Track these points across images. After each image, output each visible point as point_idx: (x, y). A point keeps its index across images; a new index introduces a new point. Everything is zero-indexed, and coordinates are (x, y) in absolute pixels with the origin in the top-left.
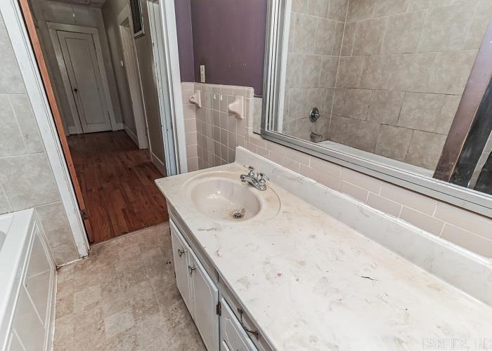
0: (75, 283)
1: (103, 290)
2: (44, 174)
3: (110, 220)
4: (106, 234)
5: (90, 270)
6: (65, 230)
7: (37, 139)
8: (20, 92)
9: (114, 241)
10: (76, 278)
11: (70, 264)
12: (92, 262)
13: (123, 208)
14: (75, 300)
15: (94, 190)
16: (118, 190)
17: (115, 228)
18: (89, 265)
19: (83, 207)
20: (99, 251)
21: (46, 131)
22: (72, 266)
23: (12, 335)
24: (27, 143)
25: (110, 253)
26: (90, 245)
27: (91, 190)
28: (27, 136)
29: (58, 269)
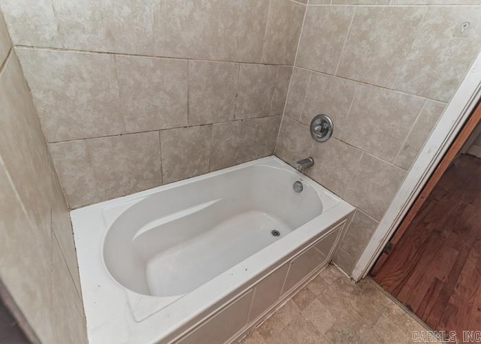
0: (325, 291)
1: (332, 330)
2: (388, 189)
3: (410, 274)
4: (391, 282)
5: (345, 296)
6: (360, 246)
7: (413, 154)
8: (442, 99)
9: (389, 301)
10: (330, 288)
11: (339, 271)
12: (352, 293)
13: (440, 279)
14: (312, 304)
15: (428, 227)
16: (457, 253)
17: (406, 289)
18: (348, 292)
19: (394, 242)
20: (367, 290)
21: (429, 152)
22: (338, 274)
23: (251, 290)
24: (401, 154)
25: (374, 307)
26: (367, 275)
27: (427, 224)
28: (406, 147)
29: (330, 264)
